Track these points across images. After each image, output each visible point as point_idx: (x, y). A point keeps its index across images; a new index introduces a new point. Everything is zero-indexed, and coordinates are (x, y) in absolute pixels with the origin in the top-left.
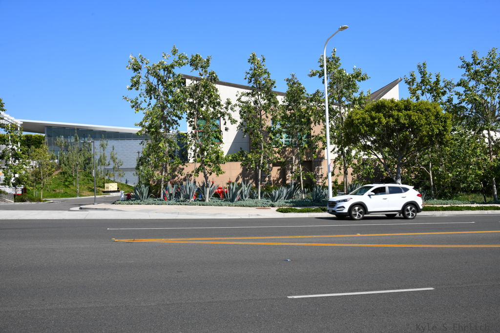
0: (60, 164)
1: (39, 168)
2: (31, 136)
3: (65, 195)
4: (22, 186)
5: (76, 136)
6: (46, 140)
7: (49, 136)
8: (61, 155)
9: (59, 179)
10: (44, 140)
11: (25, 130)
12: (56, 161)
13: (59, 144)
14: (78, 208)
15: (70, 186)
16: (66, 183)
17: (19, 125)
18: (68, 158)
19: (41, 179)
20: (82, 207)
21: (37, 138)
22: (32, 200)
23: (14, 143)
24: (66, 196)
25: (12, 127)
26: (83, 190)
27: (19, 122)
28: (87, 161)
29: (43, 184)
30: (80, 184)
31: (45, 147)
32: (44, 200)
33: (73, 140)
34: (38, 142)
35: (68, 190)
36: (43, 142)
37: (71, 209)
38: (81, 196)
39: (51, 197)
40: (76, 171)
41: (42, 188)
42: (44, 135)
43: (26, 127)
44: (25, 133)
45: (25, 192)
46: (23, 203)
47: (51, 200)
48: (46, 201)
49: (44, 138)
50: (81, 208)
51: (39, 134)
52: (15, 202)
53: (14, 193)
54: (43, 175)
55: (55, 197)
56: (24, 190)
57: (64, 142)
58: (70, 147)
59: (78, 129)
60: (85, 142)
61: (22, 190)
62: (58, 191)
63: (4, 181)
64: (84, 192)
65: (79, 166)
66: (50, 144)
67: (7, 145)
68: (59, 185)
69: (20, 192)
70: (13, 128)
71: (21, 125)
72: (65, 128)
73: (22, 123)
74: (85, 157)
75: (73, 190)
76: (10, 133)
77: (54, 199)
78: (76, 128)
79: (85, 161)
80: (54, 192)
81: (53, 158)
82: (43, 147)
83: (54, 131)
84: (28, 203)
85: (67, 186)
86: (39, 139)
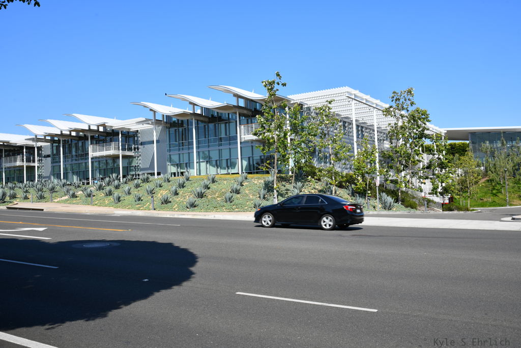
0: (487, 172)
1: (465, 176)
2: (455, 144)
3: (493, 204)
4: (450, 195)
5: (503, 140)
6: (471, 147)
7: (473, 143)
8: (487, 161)
9: (486, 187)
10: (468, 147)
11: (449, 139)
12: (482, 168)
13: (484, 150)
14: (510, 219)
15: (499, 194)
16: (494, 192)
17: (443, 134)
18: (495, 165)
19: (467, 187)
20: (514, 217)
21: (460, 146)
22: (459, 209)
23: (440, 152)
24: (494, 206)
25: (437, 137)
26: (513, 198)
27: (443, 131)
28: (517, 167)
29: (470, 193)
30: (510, 192)
31: (470, 154)
32: (471, 209)
33: (499, 145)
34: (462, 150)
35: (496, 199)
36: (467, 149)
37: (502, 219)
38: (511, 205)
39: (478, 206)
40: (504, 178)
41: (469, 197)
42: (468, 142)
43: (451, 135)
44: (449, 142)
45: (452, 201)
46: (451, 212)
47: (479, 209)
48: (474, 210)
49: (468, 145)
50: (513, 219)
51: (463, 142)
52: (443, 211)
53: (442, 202)
54: (470, 183)
55: (483, 206)
56: (451, 199)
57: (489, 148)
58: (496, 153)
59: (504, 133)
60: (512, 146)
61: (449, 199)
62: (485, 200)
63: (432, 190)
64: (515, 201)
65: (507, 172)
66: (475, 150)
67: (434, 155)
68: (486, 193)
69: (447, 201)
70: (439, 137)
71: (445, 134)
72: (489, 132)
73: (446, 132)
74: (514, 163)
75: (502, 199)
76: (436, 142)
77: (482, 208)
78: (502, 131)
79: (514, 166)
80: (481, 201)
81: (478, 166)
82: (468, 154)
83: (478, 137)
84: (456, 212)
85: (495, 195)
86: (463, 147)
